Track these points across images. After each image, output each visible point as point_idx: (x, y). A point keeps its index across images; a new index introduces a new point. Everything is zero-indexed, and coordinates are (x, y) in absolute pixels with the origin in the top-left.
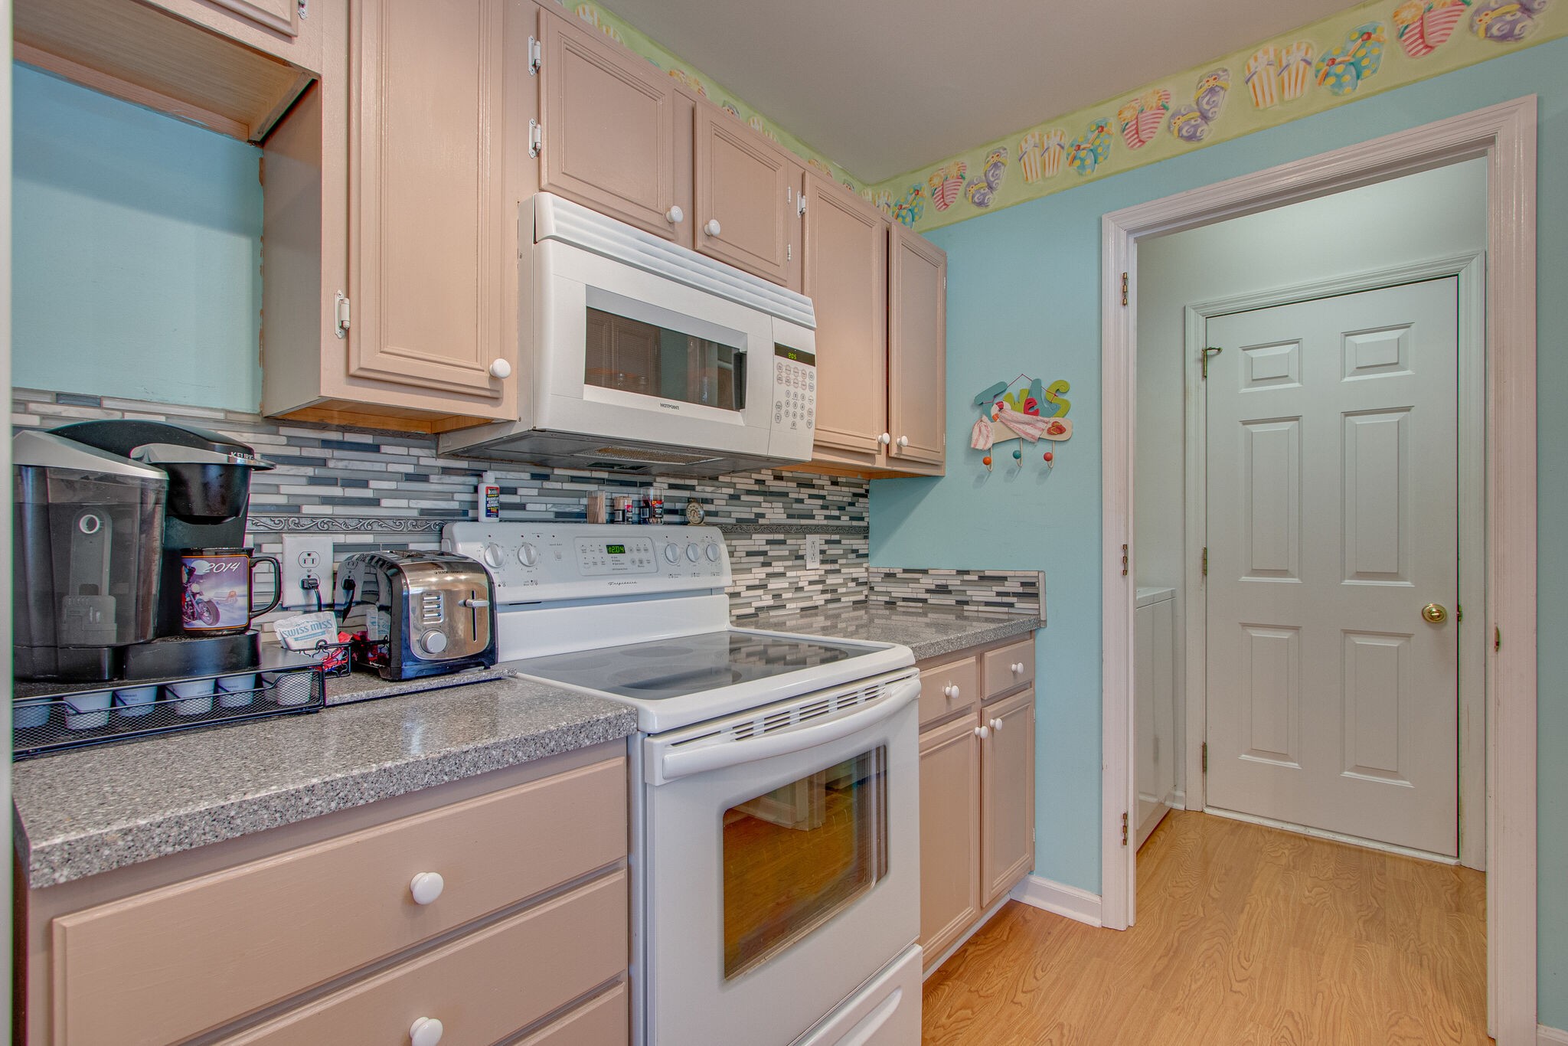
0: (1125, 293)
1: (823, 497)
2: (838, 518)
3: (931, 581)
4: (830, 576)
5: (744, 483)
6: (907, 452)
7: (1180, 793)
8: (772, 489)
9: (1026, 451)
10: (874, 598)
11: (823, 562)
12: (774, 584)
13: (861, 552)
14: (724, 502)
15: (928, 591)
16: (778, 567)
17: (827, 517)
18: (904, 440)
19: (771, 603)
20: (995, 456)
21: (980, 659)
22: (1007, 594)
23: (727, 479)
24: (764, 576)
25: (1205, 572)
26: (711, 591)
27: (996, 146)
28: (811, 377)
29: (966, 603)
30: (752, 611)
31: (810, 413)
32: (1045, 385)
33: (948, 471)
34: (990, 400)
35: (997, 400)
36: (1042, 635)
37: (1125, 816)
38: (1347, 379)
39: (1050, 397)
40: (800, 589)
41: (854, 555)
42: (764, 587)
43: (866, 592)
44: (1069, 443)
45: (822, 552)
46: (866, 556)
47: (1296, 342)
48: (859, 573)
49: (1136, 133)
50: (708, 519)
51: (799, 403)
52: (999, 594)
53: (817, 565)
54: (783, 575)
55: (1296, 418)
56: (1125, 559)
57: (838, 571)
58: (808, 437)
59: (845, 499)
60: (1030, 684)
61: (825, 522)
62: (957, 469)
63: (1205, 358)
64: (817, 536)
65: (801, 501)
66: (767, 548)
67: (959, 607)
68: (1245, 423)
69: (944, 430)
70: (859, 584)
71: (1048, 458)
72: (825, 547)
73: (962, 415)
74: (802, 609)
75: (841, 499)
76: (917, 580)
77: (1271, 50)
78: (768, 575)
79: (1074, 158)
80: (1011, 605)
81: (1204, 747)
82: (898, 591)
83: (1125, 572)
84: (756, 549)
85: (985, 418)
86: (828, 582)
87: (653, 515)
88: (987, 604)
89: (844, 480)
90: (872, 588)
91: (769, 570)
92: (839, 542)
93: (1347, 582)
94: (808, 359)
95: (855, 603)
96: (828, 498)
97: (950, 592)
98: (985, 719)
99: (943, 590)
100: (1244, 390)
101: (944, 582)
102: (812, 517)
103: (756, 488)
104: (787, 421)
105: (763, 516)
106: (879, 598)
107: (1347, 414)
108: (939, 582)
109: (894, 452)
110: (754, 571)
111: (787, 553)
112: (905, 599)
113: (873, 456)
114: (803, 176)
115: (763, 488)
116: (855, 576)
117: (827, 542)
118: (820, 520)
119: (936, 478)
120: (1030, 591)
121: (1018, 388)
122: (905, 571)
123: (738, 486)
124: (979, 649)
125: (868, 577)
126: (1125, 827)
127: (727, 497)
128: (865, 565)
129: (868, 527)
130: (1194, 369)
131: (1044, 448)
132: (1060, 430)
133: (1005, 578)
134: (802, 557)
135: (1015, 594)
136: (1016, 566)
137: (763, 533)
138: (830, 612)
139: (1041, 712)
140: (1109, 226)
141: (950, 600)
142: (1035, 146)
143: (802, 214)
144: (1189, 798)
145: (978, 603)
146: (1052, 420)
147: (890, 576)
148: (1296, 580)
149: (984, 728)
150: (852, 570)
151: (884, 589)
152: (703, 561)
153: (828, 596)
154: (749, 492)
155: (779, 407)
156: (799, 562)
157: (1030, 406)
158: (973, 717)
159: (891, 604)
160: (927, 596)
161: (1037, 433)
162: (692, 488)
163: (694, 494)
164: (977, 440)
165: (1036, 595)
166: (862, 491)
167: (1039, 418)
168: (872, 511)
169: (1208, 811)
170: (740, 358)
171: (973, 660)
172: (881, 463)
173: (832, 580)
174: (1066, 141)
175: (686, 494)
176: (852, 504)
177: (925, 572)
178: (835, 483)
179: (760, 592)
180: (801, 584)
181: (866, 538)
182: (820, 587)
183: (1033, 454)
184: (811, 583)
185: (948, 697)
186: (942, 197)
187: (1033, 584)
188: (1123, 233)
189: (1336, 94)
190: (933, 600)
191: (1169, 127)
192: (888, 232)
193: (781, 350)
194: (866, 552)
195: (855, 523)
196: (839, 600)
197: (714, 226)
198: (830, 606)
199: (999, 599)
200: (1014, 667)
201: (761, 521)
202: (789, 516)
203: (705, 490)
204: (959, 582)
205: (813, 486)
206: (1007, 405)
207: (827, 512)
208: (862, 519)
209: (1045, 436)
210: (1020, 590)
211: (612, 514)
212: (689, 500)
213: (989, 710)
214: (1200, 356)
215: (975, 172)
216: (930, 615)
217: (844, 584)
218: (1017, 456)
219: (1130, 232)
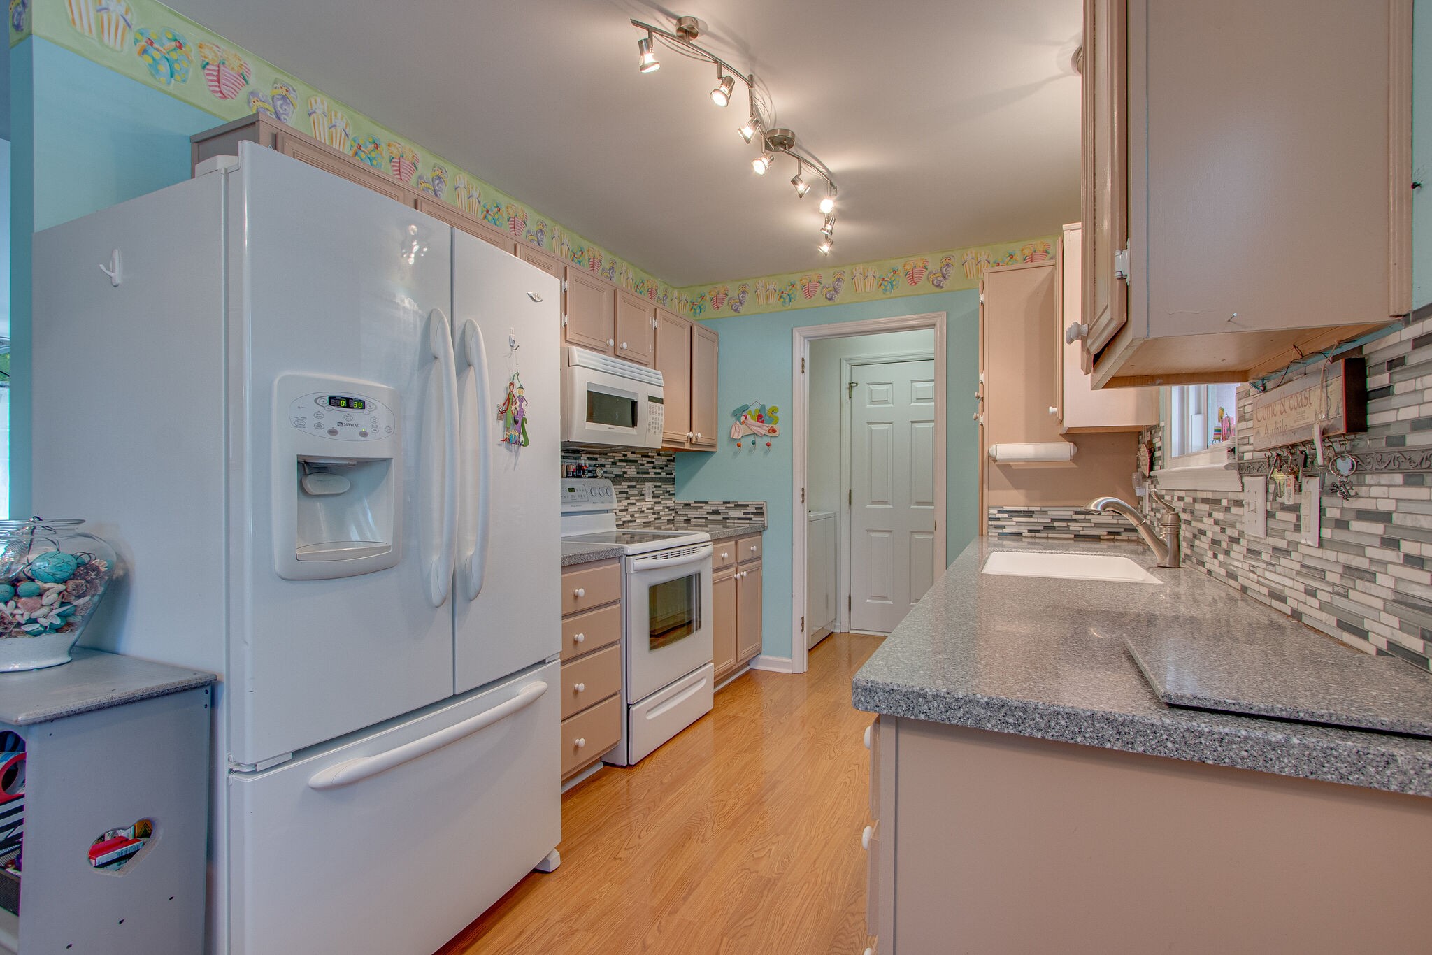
0: (803, 368)
1: (653, 462)
2: (660, 473)
3: (709, 508)
4: (656, 505)
5: (619, 456)
6: (700, 441)
7: (838, 624)
8: (630, 459)
9: (758, 440)
10: (678, 518)
11: (653, 497)
12: (631, 509)
13: (671, 492)
14: (609, 466)
15: (708, 513)
16: (632, 500)
17: (655, 473)
18: (699, 435)
19: (629, 519)
20: (743, 442)
21: (737, 543)
22: (748, 514)
23: (611, 454)
24: (626, 505)
25: (850, 503)
26: (607, 511)
27: (744, 282)
28: (662, 410)
29: (728, 519)
30: (622, 523)
31: (661, 426)
32: (767, 408)
33: (719, 449)
34: (740, 413)
35: (744, 414)
36: (765, 534)
37: (803, 618)
38: (912, 404)
39: (769, 414)
40: (643, 512)
41: (668, 494)
42: (626, 510)
43: (673, 515)
44: (778, 438)
45: (653, 492)
46: (674, 494)
47: (891, 383)
48: (670, 504)
49: (808, 292)
50: (605, 475)
51: (657, 422)
52: (744, 514)
53: (651, 499)
54: (635, 504)
55: (891, 423)
56: (803, 495)
57: (660, 503)
58: (660, 437)
59: (664, 463)
60: (759, 558)
61: (654, 476)
62: (723, 448)
63: (850, 387)
64: (651, 483)
65: (643, 465)
66: (628, 490)
67: (724, 521)
68: (869, 424)
69: (717, 428)
70: (670, 510)
71: (768, 445)
72: (654, 489)
73: (726, 420)
74: (644, 523)
75: (661, 463)
76: (702, 507)
77: (861, 268)
78: (628, 504)
79: (781, 297)
80: (751, 519)
81: (850, 597)
82: (692, 513)
83: (803, 501)
84: (623, 490)
85: (738, 422)
86: (656, 508)
87: (584, 473)
88: (739, 519)
89: (663, 452)
90: (677, 512)
91: (629, 501)
92: (660, 487)
93: (912, 507)
94: (660, 401)
95: (668, 520)
96: (656, 463)
97: (720, 513)
98: (739, 571)
99: (716, 512)
100: (868, 406)
101: (716, 508)
102: (648, 473)
103: (623, 458)
104: (652, 431)
105: (625, 473)
106: (681, 518)
107: (913, 422)
108: (714, 508)
109: (694, 441)
110: (622, 502)
111: (636, 492)
112: (695, 518)
113: (684, 443)
114: (656, 309)
115: (626, 458)
116: (668, 505)
117: (656, 487)
118: (652, 475)
119: (713, 453)
120: (760, 512)
121: (754, 408)
122: (695, 502)
123: (616, 458)
124: (736, 538)
125: (675, 506)
126: (803, 624)
127: (610, 463)
128: (673, 499)
129: (674, 479)
130: (845, 392)
131: (766, 440)
132: (774, 431)
133: (748, 505)
134: (643, 495)
135: (753, 514)
136: (752, 499)
137: (626, 482)
138: (657, 525)
139: (765, 573)
140: (796, 335)
141: (720, 518)
142: (763, 287)
143: (655, 328)
144: (842, 626)
145: (734, 519)
146: (771, 426)
147: (687, 505)
148: (891, 507)
149: (738, 574)
150: (667, 502)
151: (684, 513)
152: (606, 496)
153: (655, 516)
154: (620, 461)
155: (649, 425)
156: (642, 497)
157: (760, 418)
158: (734, 569)
159: (688, 521)
160: (708, 516)
161: (763, 432)
162: (596, 459)
163: (598, 462)
164: (734, 434)
165: (763, 514)
166: (672, 458)
167: (765, 424)
168: (677, 470)
169: (851, 632)
170: (634, 404)
171: (733, 543)
172: (687, 446)
173: (658, 507)
174: (777, 288)
175: (594, 462)
176: (667, 466)
177: (706, 503)
178: (659, 454)
179: (625, 513)
180: (643, 509)
181: (673, 484)
182: (652, 511)
183: (761, 442)
184: (648, 509)
185: (723, 558)
186: (716, 303)
187: (761, 508)
188: (802, 338)
189: (884, 294)
190: (711, 517)
191: (822, 292)
192: (691, 328)
193: (651, 399)
194: (673, 492)
195: (668, 476)
196: (661, 519)
197: (625, 345)
198: (657, 521)
199: (744, 516)
200: (752, 548)
201: (625, 476)
202: (638, 473)
203: (602, 460)
204: (724, 508)
205: (648, 457)
206: (748, 417)
207: (655, 471)
208: (672, 474)
209: (767, 433)
210: (755, 511)
211: (567, 474)
212: (595, 465)
213: (741, 567)
214: (848, 386)
215: (733, 293)
216: (709, 526)
217: (663, 510)
218: (753, 443)
219: (805, 338)
